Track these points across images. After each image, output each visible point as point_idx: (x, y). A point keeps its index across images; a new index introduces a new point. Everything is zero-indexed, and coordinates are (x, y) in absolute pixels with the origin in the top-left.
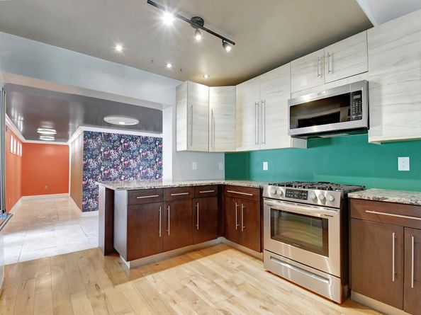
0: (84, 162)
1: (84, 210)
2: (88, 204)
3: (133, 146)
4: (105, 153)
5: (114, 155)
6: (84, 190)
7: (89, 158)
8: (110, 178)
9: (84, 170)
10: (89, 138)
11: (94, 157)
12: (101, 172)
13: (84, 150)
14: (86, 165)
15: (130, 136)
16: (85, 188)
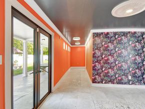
0: (93, 52)
1: (93, 82)
2: (95, 79)
3: (125, 40)
4: (106, 45)
5: (111, 47)
6: (93, 70)
7: (96, 49)
8: (109, 63)
9: (93, 57)
10: (96, 37)
11: (98, 49)
12: (103, 58)
13: (93, 44)
14: (94, 54)
15: (122, 32)
16: (94, 68)
